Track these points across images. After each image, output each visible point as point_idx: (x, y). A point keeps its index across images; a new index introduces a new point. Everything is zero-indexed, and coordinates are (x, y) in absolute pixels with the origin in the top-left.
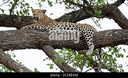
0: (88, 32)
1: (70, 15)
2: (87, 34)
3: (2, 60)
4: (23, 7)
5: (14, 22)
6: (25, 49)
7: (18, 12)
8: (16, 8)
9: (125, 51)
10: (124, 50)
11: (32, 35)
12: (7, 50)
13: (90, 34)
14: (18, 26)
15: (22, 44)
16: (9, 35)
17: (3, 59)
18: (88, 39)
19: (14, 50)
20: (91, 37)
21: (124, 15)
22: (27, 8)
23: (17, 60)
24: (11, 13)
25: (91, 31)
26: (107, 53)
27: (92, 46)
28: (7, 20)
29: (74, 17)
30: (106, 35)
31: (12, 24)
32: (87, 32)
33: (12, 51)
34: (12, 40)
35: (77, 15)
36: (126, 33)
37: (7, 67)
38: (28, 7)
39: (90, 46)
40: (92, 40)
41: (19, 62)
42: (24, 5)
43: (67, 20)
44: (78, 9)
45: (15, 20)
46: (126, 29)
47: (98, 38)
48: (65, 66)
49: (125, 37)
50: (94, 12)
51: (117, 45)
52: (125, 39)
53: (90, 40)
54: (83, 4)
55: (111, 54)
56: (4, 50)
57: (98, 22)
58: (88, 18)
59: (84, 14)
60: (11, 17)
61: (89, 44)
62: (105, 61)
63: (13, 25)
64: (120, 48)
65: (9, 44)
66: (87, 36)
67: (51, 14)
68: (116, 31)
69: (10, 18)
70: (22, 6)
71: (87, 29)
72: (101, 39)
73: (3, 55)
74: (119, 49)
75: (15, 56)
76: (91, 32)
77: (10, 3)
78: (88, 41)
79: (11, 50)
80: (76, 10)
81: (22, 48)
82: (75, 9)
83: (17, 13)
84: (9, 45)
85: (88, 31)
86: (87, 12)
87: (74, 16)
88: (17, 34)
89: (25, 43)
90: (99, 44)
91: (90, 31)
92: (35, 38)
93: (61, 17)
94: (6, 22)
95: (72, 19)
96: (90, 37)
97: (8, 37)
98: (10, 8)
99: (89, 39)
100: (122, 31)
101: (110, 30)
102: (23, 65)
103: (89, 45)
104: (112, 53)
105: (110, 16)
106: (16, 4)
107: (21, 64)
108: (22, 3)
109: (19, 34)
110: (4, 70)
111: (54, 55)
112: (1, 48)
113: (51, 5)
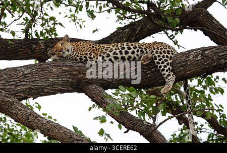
0: (161, 55)
1: (127, 30)
2: (160, 60)
3: (18, 116)
4: (45, 24)
5: (33, 51)
6: (54, 94)
7: (37, 33)
8: (34, 26)
9: (226, 83)
10: (224, 79)
11: (64, 70)
12: (26, 98)
13: (165, 58)
14: (41, 55)
15: (49, 85)
16: (26, 73)
17: (21, 114)
18: (163, 67)
19: (37, 97)
23: (43, 114)
24: (26, 35)
25: (165, 53)
26: (196, 88)
27: (171, 76)
28: (21, 48)
29: (133, 32)
30: (191, 58)
31: (30, 53)
33: (33, 99)
34: (33, 82)
35: (139, 29)
37: (29, 128)
38: (54, 24)
39: (167, 78)
40: (169, 68)
41: (47, 117)
42: (47, 21)
43: (122, 38)
45: (34, 46)
47: (178, 65)
48: (125, 117)
49: (222, 58)
51: (211, 74)
53: (166, 69)
54: (146, 9)
56: (21, 100)
57: (174, 37)
59: (150, 26)
60: (27, 43)
61: (166, 75)
63: (31, 55)
64: (218, 77)
65: (28, 87)
66: (161, 62)
67: (94, 32)
68: (207, 50)
69: (26, 45)
70: (44, 22)
71: (159, 51)
72: (182, 66)
73: (19, 108)
74: (215, 80)
75: (39, 107)
76: (165, 55)
77: (24, 19)
78: (163, 70)
79: (32, 98)
82: (134, 19)
84: (27, 89)
85: (161, 53)
86: (154, 23)
87: (134, 30)
88: (39, 70)
89: (54, 84)
90: (180, 74)
91: (163, 54)
92: (69, 74)
93: (111, 34)
94: (21, 51)
95: (130, 36)
96: (166, 63)
97: (26, 77)
98: (24, 27)
99: (165, 67)
100: (218, 49)
101: (197, 49)
102: (55, 120)
104: (205, 87)
106: (33, 20)
107: (50, 120)
108: (43, 18)
109: (43, 70)
110: (24, 132)
111: (106, 99)
112: (15, 96)
113: (93, 17)
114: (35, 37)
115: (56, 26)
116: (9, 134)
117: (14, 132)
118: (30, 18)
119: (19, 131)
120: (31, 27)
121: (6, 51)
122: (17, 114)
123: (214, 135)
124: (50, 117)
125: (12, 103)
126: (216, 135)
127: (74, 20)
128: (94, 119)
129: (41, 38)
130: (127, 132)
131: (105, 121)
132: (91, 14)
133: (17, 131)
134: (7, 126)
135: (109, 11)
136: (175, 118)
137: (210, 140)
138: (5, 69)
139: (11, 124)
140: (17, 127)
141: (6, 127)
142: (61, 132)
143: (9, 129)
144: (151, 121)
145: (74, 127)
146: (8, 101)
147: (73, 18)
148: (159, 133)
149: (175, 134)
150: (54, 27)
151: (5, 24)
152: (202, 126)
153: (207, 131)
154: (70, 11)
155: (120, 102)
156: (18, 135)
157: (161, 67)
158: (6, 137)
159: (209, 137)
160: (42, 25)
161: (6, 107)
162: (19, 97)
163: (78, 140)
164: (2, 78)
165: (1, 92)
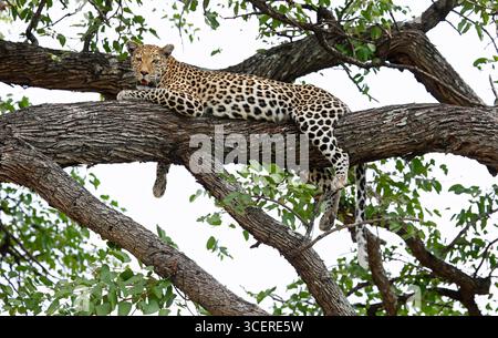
0: (317, 121)
1: (274, 56)
2: (314, 129)
3: (56, 196)
4: (124, 28)
5: (96, 76)
6: (129, 161)
7: (107, 43)
8: (103, 30)
9: (446, 173)
10: (443, 167)
11: (152, 119)
12: (75, 164)
13: (325, 125)
14: (110, 87)
15: (120, 145)
16: (79, 116)
17: (62, 192)
18: (321, 143)
19: (96, 164)
20: (329, 134)
21: (444, 59)
22: (138, 33)
23: (102, 197)
24: (86, 46)
25: (325, 116)
26: (392, 177)
27: (342, 157)
28: (74, 68)
29: (286, 61)
30: (388, 121)
31: (89, 80)
32: (312, 122)
33: (88, 167)
34: (90, 134)
35: (297, 56)
36: (449, 115)
37: (74, 219)
38: (141, 30)
39: (334, 162)
40: (334, 142)
41: (108, 203)
42: (127, 22)
43: (264, 70)
44: (299, 36)
45: (99, 68)
46: (451, 103)
47: (363, 132)
48: (256, 217)
49: (445, 128)
50: (349, 48)
51: (421, 154)
52: (445, 134)
53: (328, 144)
54: (314, 21)
55: (402, 180)
56: (64, 166)
57: (362, 78)
58: (331, 66)
59: (319, 54)
60: (87, 60)
61: (332, 156)
62: (383, 202)
63: (93, 85)
64: (433, 162)
65: (80, 144)
66: (315, 133)
67: (213, 53)
68: (418, 109)
69: (83, 63)
70: (123, 24)
71: (314, 113)
72: (371, 134)
73: (60, 180)
74: (427, 165)
75: (96, 183)
76: (325, 120)
77: (85, 15)
78: (324, 147)
79: (85, 166)
80: (294, 39)
81: (119, 160)
82: (291, 38)
83: (106, 46)
84: (78, 147)
85: (317, 116)
86: (326, 49)
87: (289, 58)
88: (106, 114)
89: (130, 143)
90: (365, 148)
91: (322, 118)
92: (161, 128)
93: (245, 61)
94: (73, 74)
95: (280, 67)
96: (325, 134)
97: (78, 124)
98: (84, 30)
99: (326, 140)
100: (439, 110)
101: (402, 106)
102: (124, 210)
103: (330, 158)
104: (407, 177)
105: (401, 60)
106: (102, 18)
107: (115, 208)
108: (120, 17)
109: (113, 113)
110: (62, 226)
111: (223, 182)
112: (55, 157)
113: (215, 24)
114: (102, 50)
115: (144, 34)
116: (34, 226)
117: (43, 225)
118: (96, 14)
119: (53, 223)
120: (96, 32)
121: (45, 71)
122: (53, 192)
123: (413, 266)
124: (114, 203)
125: (48, 171)
126: (418, 268)
127: (179, 26)
128: (199, 220)
129: (115, 53)
130: (257, 245)
131: (219, 223)
132: (213, 21)
133: (50, 222)
134: (31, 211)
135: (246, 17)
136: (347, 229)
137: (406, 277)
138: (41, 106)
139: (41, 209)
140: (51, 214)
141: (30, 213)
142: (135, 234)
143: (35, 217)
144: (302, 230)
145: (158, 229)
146: (41, 167)
147: (177, 21)
148: (315, 255)
149: (344, 259)
150: (139, 36)
151: (48, 19)
152: (394, 248)
153: (401, 258)
154: (174, 7)
155: (249, 189)
156: (51, 229)
157: (317, 142)
158: (28, 233)
159: (404, 270)
160: (119, 29)
161: (36, 176)
162: (61, 161)
163: (163, 252)
164: (33, 122)
165: (29, 147)
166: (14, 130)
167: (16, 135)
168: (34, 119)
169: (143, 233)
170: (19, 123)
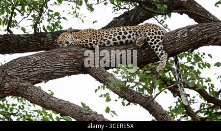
1: (122, 19)
2: (153, 40)
3: (33, 98)
4: (51, 19)
5: (42, 43)
6: (63, 76)
9: (211, 58)
10: (209, 55)
11: (70, 55)
12: (39, 82)
13: (157, 39)
14: (50, 47)
15: (58, 69)
16: (37, 60)
17: (35, 96)
18: (156, 47)
19: (48, 80)
24: (35, 30)
25: (156, 34)
27: (164, 55)
28: (32, 42)
29: (127, 20)
30: (178, 36)
31: (39, 45)
33: (45, 83)
34: (43, 67)
35: (132, 17)
38: (59, 18)
39: (160, 57)
40: (161, 47)
42: (52, 16)
44: (132, 7)
45: (43, 39)
47: (168, 43)
48: (126, 91)
49: (206, 34)
52: (206, 37)
53: (159, 48)
56: (34, 84)
57: (164, 21)
60: (37, 36)
61: (159, 54)
63: (41, 47)
64: (204, 54)
65: (39, 73)
66: (153, 42)
67: (94, 23)
68: (192, 28)
71: (151, 33)
72: (172, 43)
73: (33, 90)
74: (202, 56)
80: (130, 10)
82: (128, 9)
84: (39, 74)
85: (153, 35)
87: (129, 18)
88: (48, 57)
89: (62, 68)
92: (75, 58)
93: (109, 24)
94: (31, 44)
96: (158, 43)
97: (36, 64)
101: (184, 28)
105: (181, 9)
108: (48, 14)
112: (29, 81)
113: (92, 10)
114: (43, 31)
115: (60, 20)
122: (31, 96)
123: (205, 104)
125: (27, 87)
126: (207, 104)
128: (100, 97)
130: (129, 104)
132: (90, 8)
135: (105, 4)
138: (18, 58)
145: (82, 104)
146: (24, 86)
148: (157, 103)
150: (58, 21)
152: (194, 97)
157: (154, 47)
159: (201, 107)
160: (49, 20)
161: (22, 91)
162: (32, 82)
163: (86, 114)
164: (16, 67)
165: (16, 78)
166: (8, 71)
167: (9, 74)
168: (16, 65)
169: (75, 107)
170: (10, 68)
